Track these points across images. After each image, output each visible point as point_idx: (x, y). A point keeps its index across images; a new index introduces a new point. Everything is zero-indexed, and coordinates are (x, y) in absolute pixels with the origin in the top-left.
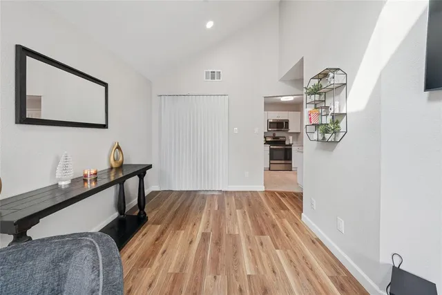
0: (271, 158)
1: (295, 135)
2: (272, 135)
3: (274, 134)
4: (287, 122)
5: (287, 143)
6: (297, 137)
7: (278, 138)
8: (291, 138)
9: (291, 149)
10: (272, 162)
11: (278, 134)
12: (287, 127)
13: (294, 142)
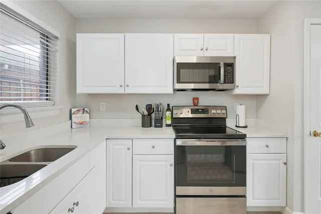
0: (180, 180)
1: (253, 103)
2: (191, 103)
3: (195, 100)
4: (230, 66)
5: (230, 124)
6: (258, 108)
7: (205, 110)
8: (241, 110)
9: (244, 148)
10: (182, 190)
11: (206, 100)
12: (230, 78)
13: (251, 122)
